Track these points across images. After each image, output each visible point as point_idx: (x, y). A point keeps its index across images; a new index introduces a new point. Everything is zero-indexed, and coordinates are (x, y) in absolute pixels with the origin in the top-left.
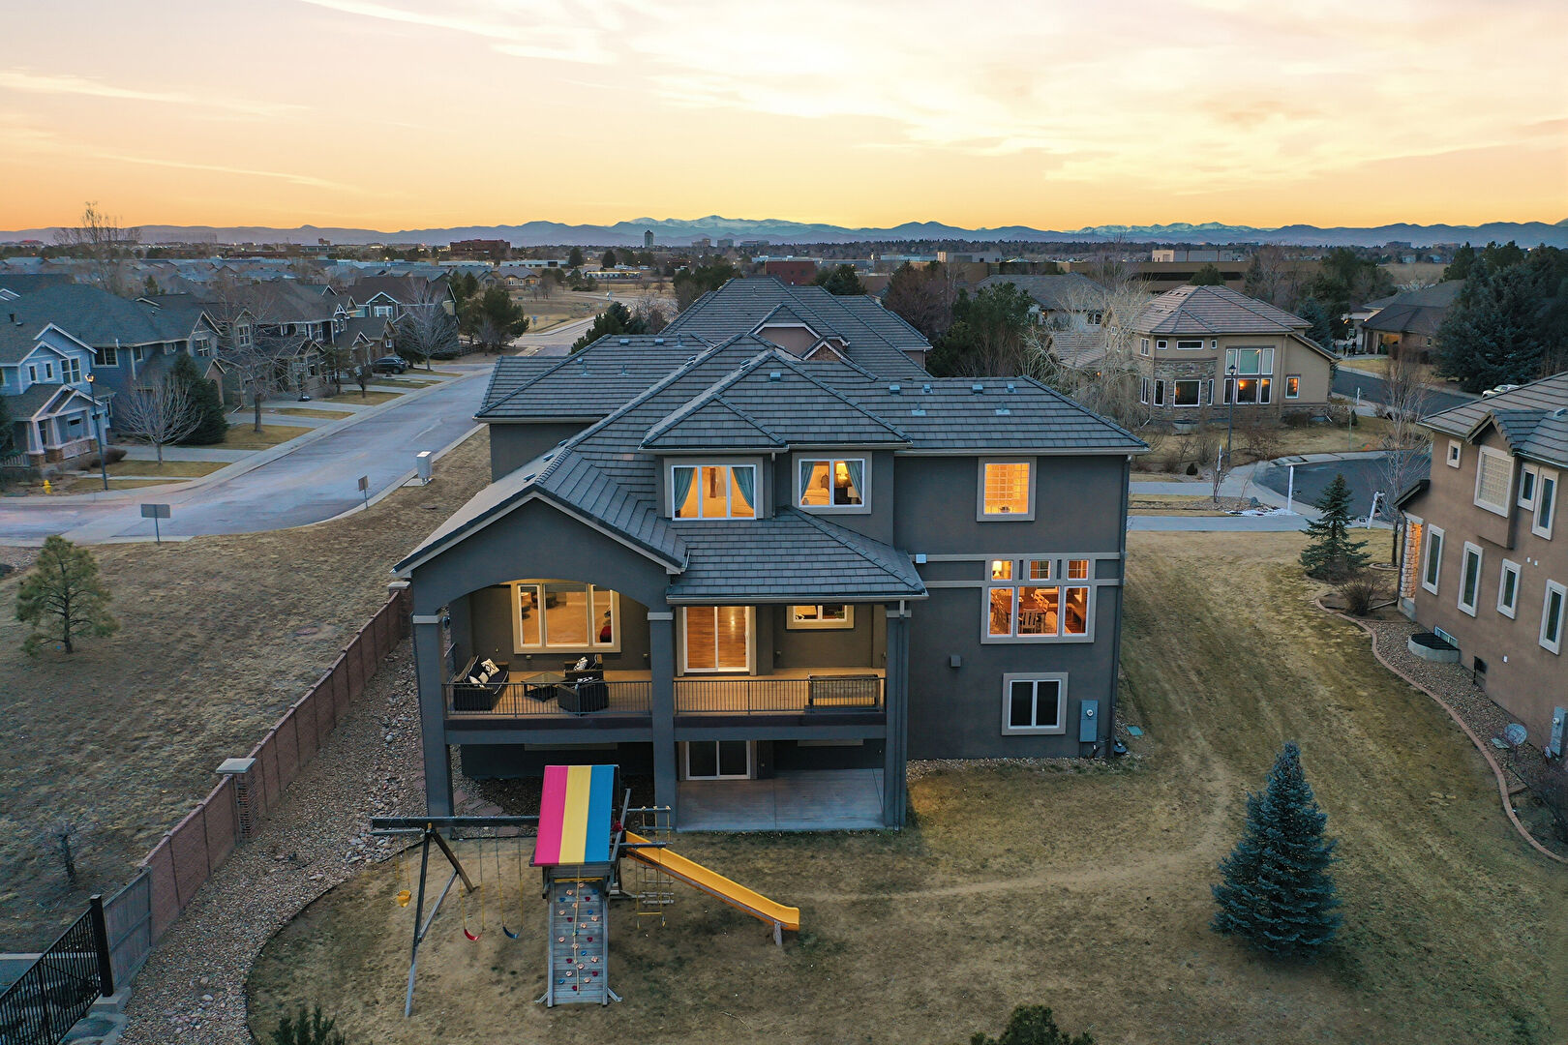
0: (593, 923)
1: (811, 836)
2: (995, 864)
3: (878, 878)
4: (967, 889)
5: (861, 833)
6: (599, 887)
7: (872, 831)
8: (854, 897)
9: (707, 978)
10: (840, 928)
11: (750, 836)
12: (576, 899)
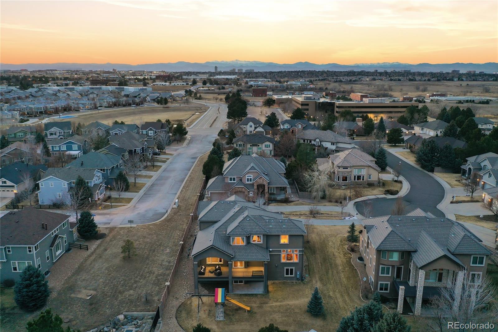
0: (222, 310)
1: (252, 295)
2: (279, 300)
3: (262, 302)
4: (274, 304)
5: (260, 294)
6: (222, 305)
7: (262, 294)
8: (258, 305)
9: (237, 317)
10: (255, 310)
11: (243, 295)
12: (219, 306)
